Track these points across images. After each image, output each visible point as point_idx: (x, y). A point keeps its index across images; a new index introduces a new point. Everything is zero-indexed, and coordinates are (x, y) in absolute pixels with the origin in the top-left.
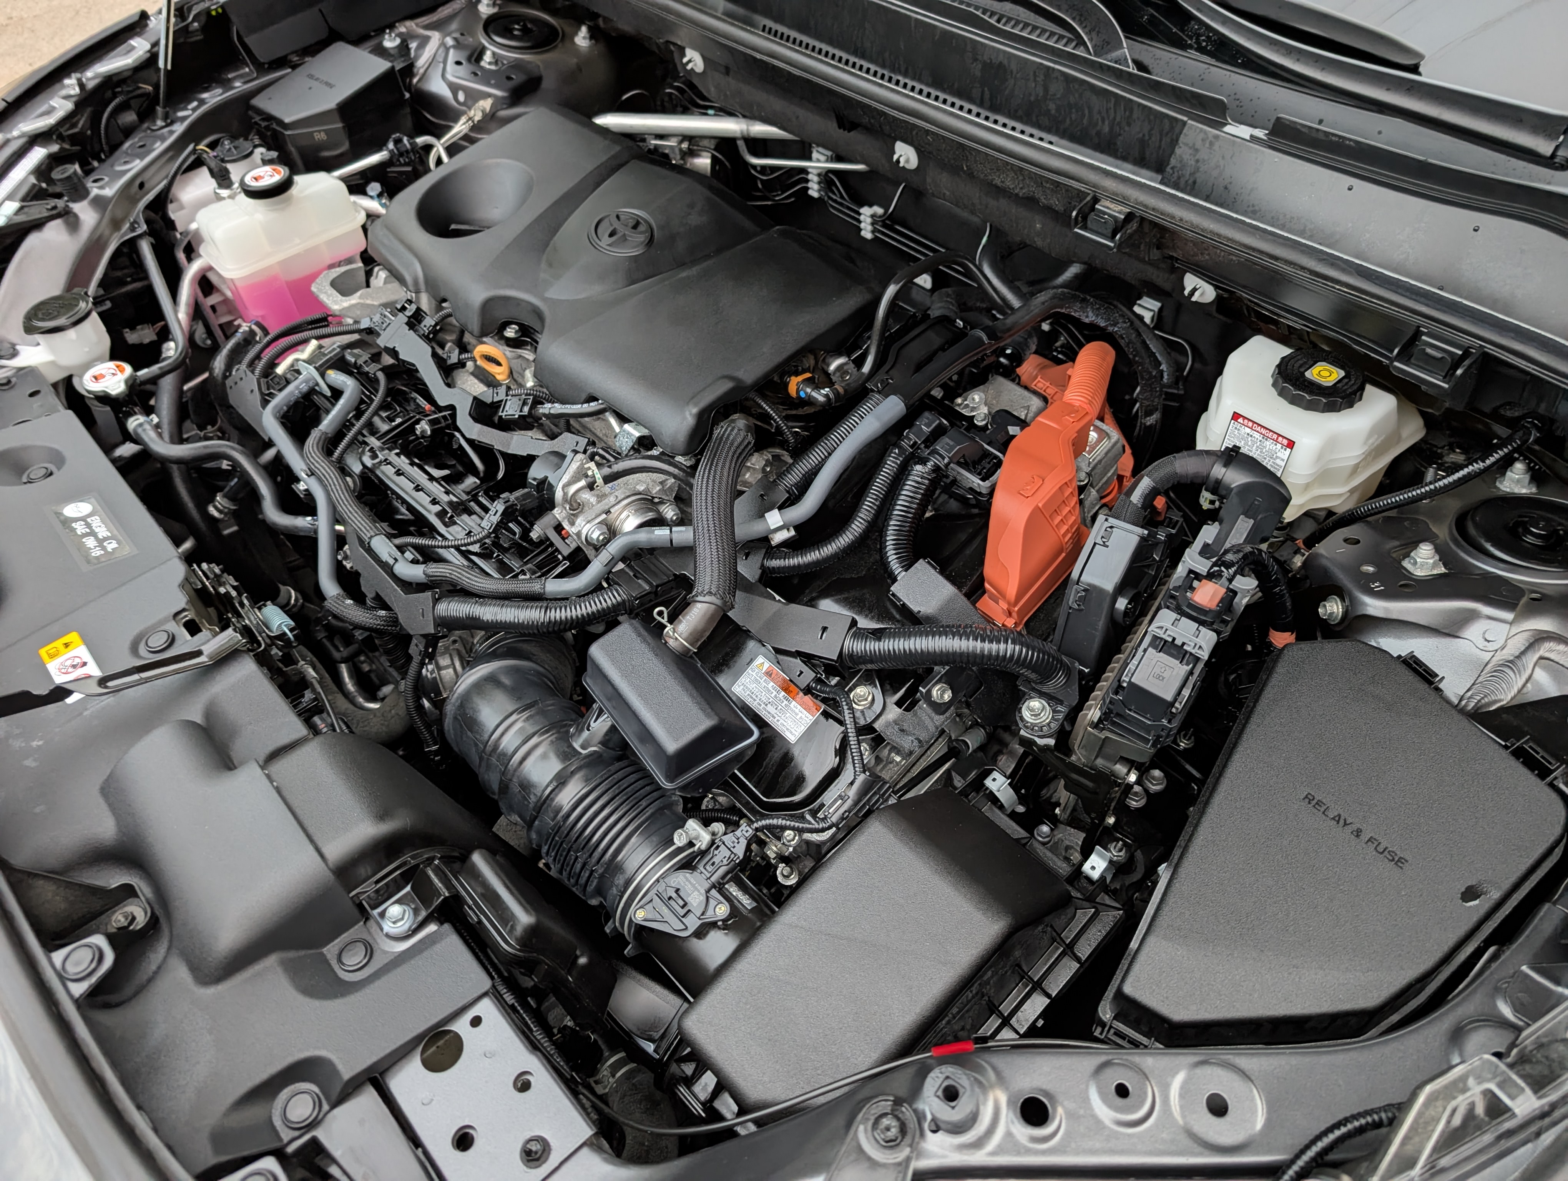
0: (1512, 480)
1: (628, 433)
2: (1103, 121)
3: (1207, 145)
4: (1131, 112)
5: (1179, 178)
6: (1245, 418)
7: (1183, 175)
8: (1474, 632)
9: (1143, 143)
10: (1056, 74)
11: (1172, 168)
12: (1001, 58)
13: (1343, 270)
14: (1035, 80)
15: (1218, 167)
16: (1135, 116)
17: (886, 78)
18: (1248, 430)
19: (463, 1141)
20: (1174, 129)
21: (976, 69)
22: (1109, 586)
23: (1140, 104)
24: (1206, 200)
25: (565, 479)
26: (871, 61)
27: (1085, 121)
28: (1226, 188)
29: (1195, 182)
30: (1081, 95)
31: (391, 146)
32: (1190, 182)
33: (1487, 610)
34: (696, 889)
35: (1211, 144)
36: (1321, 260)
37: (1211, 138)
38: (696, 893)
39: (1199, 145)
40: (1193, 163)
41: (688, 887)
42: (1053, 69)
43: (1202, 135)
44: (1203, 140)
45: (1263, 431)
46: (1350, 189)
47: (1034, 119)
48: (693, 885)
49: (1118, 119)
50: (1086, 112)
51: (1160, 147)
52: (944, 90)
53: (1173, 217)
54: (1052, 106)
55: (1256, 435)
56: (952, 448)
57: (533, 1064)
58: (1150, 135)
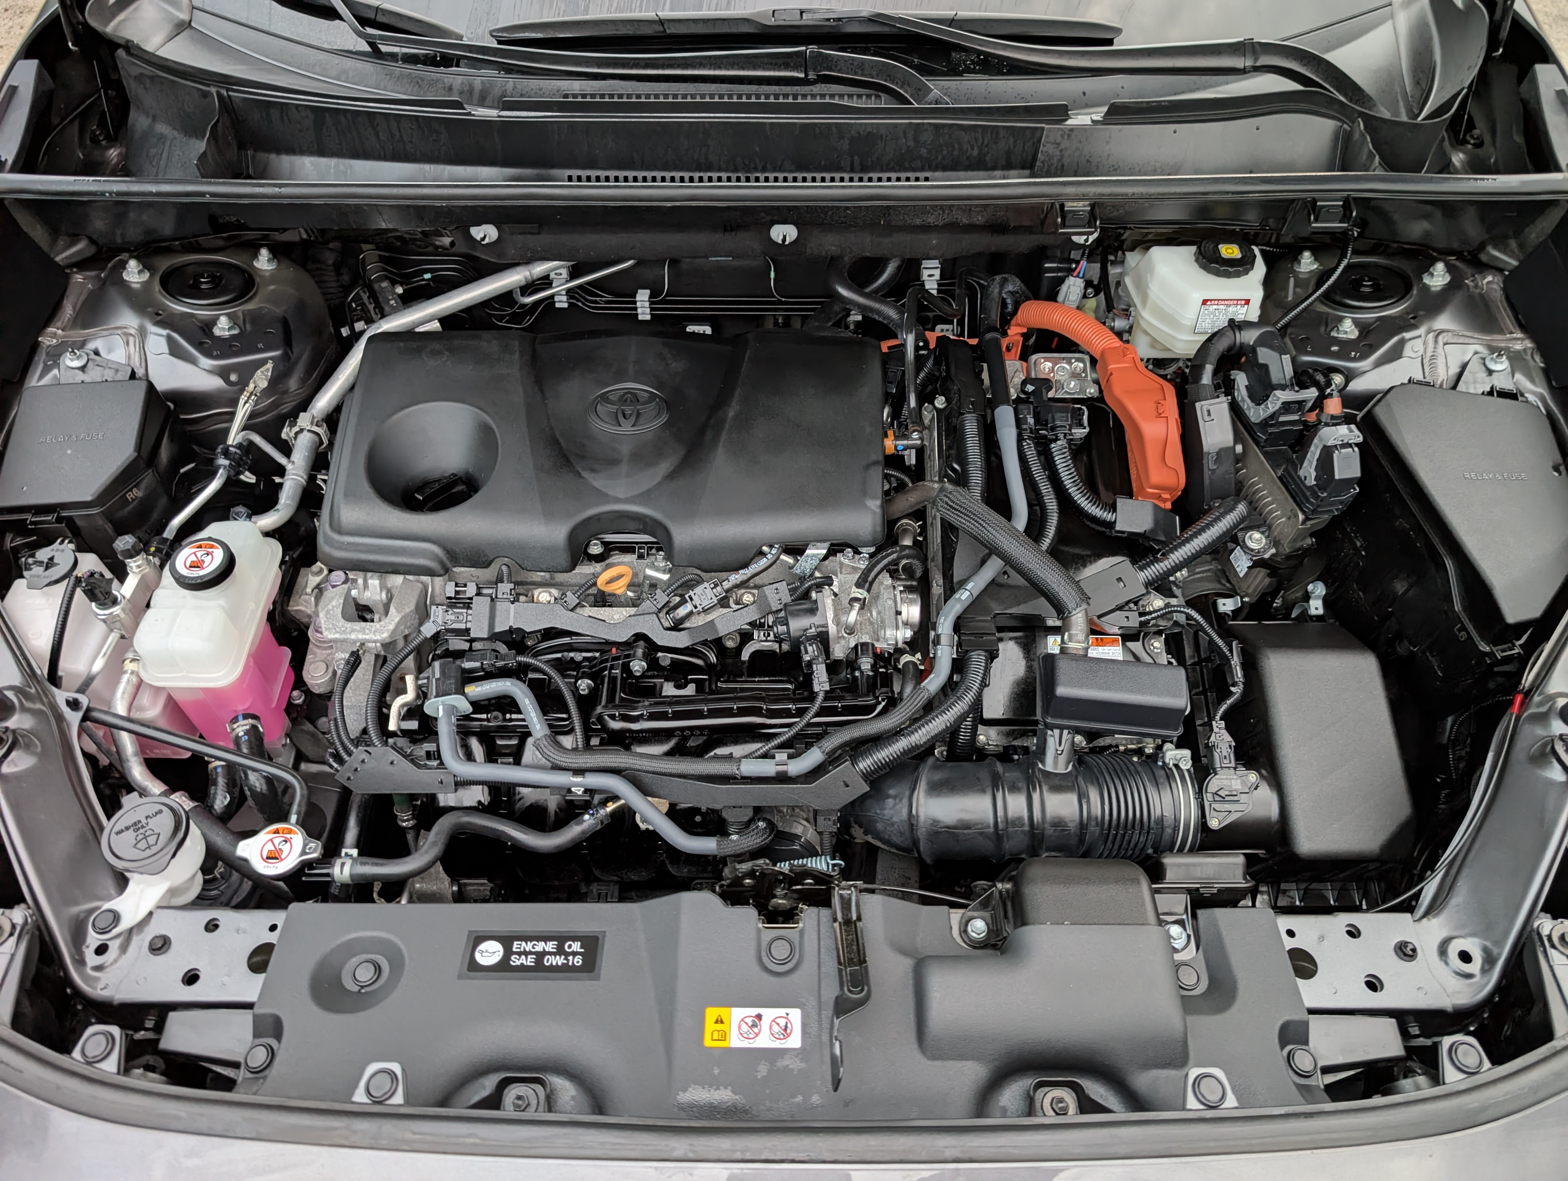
0: (1306, 264)
1: (814, 555)
2: (972, 147)
3: (1066, 137)
4: (997, 133)
5: (1049, 167)
6: (1211, 300)
7: (1052, 164)
8: (1408, 350)
9: (1008, 153)
10: (925, 127)
11: (1043, 162)
12: (869, 129)
13: (1253, 184)
14: (905, 137)
15: (1077, 149)
16: (1001, 136)
17: (743, 179)
18: (1215, 307)
19: (1373, 984)
20: (1036, 137)
21: (845, 145)
22: (1231, 444)
23: (1004, 127)
24: (1075, 176)
25: (830, 615)
26: (720, 170)
27: (956, 153)
28: (1088, 161)
29: (1063, 166)
30: (950, 136)
31: (222, 461)
32: (1060, 166)
33: (1407, 335)
34: (1231, 779)
35: (1069, 136)
36: (1237, 183)
37: (1067, 132)
38: (1233, 781)
39: (1059, 139)
40: (1058, 153)
41: (1226, 782)
42: (923, 124)
43: (1060, 132)
44: (1062, 136)
45: (1226, 302)
46: (1175, 132)
47: (907, 164)
48: (1227, 779)
49: (986, 142)
50: (956, 146)
51: (1024, 150)
52: (808, 170)
53: (1127, 195)
54: (924, 151)
55: (1222, 307)
56: (1067, 417)
57: (1344, 919)
58: (1015, 147)
